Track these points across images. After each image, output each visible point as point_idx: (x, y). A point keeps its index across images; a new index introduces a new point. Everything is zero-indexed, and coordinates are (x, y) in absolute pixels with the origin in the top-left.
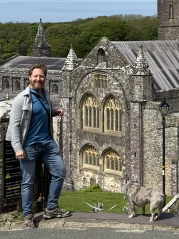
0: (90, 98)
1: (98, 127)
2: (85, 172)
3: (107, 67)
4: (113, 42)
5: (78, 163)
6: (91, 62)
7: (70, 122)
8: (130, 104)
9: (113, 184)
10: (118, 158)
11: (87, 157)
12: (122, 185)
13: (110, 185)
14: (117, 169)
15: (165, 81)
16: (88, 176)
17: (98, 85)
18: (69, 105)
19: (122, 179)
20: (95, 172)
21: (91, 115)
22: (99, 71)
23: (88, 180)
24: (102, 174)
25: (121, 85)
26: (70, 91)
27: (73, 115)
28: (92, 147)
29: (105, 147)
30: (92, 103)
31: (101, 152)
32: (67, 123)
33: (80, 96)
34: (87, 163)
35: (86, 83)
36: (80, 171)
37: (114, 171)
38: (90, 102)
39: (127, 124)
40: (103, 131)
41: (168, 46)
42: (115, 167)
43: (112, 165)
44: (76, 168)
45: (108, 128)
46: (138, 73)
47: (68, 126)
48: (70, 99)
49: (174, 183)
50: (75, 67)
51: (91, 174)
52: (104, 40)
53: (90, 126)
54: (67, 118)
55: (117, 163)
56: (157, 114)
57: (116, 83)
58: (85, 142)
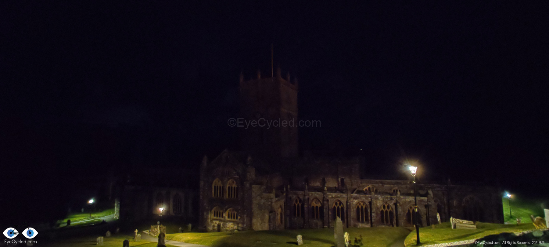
0: (217, 182)
1: (223, 196)
2: (214, 221)
5: (209, 216)
7: (205, 195)
10: (235, 212)
11: (215, 213)
12: (238, 227)
13: (230, 227)
14: (235, 219)
16: (216, 223)
17: (223, 174)
18: (204, 185)
20: (220, 220)
21: (217, 191)
23: (216, 225)
24: (225, 222)
25: (238, 173)
29: (227, 207)
31: (224, 210)
32: (203, 195)
33: (211, 180)
34: (215, 216)
36: (211, 221)
37: (233, 220)
38: (217, 184)
40: (226, 198)
42: (233, 218)
44: (209, 219)
45: (229, 197)
47: (203, 197)
48: (205, 182)
50: (208, 165)
51: (218, 222)
53: (217, 196)
54: (203, 192)
55: (234, 215)
57: (235, 172)
58: (214, 204)
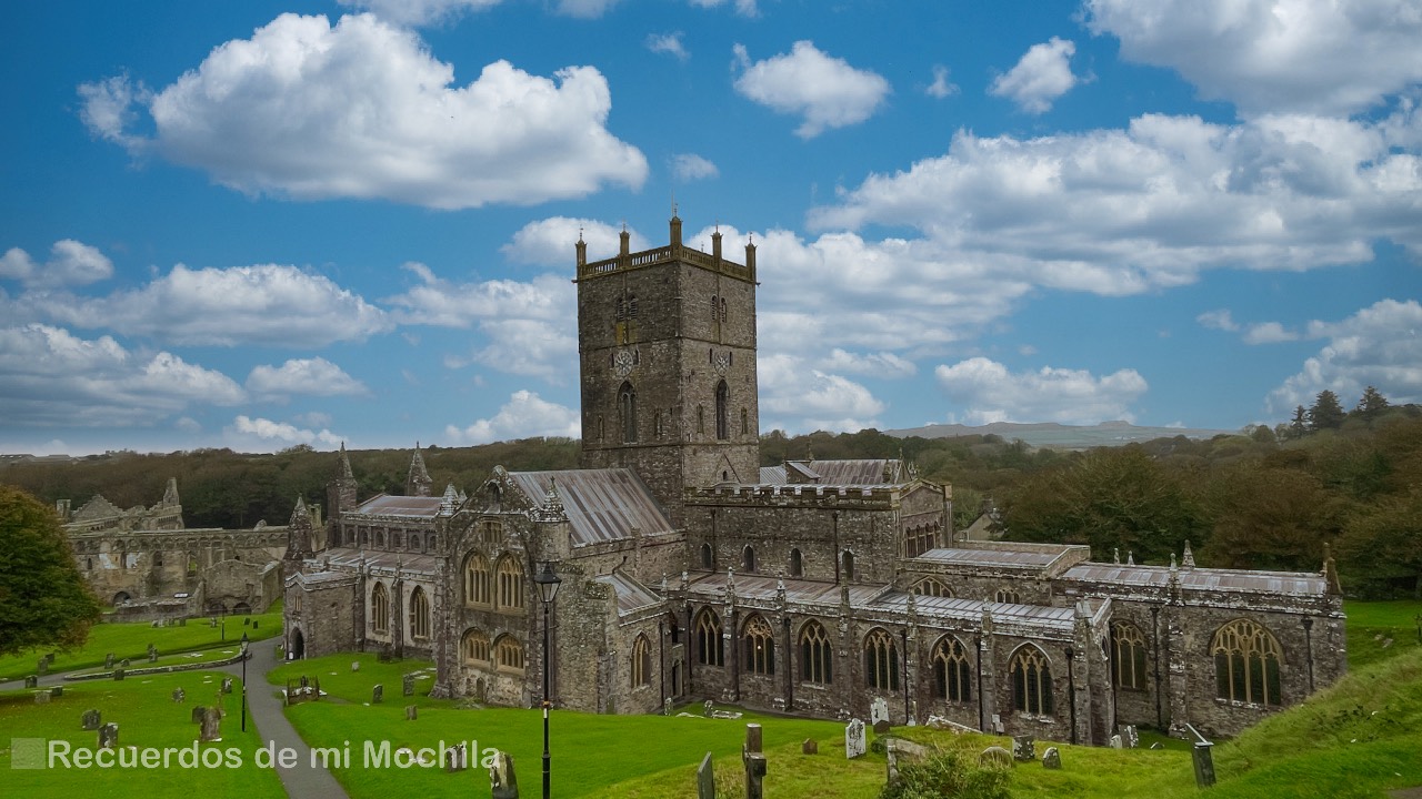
0: (476, 558)
1: (489, 601)
2: (469, 670)
3: (502, 510)
4: (511, 473)
5: (459, 656)
6: (478, 504)
7: (448, 595)
8: (535, 566)
9: (510, 687)
10: (519, 648)
11: (472, 647)
13: (506, 690)
14: (516, 665)
15: (589, 530)
16: (473, 676)
17: (488, 538)
18: (445, 570)
19: (523, 681)
20: (483, 670)
22: (490, 517)
23: (474, 681)
24: (494, 674)
25: (522, 537)
26: (448, 548)
27: (452, 584)
28: (479, 632)
29: (498, 631)
30: (479, 565)
31: (492, 640)
32: (442, 596)
33: (461, 554)
34: (472, 656)
35: (471, 536)
36: (462, 668)
37: (513, 669)
38: (476, 565)
39: (532, 596)
40: (496, 608)
41: (595, 477)
42: (513, 663)
43: (510, 660)
44: (456, 664)
45: (504, 603)
46: (548, 520)
47: (443, 601)
48: (447, 559)
49: (602, 684)
50: (456, 511)
51: (477, 673)
52: (498, 469)
53: (477, 600)
54: (443, 589)
55: (516, 655)
56: (576, 580)
57: (514, 535)
58: (469, 624)
